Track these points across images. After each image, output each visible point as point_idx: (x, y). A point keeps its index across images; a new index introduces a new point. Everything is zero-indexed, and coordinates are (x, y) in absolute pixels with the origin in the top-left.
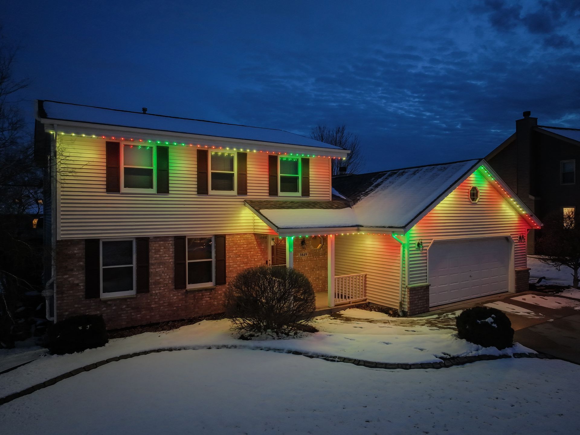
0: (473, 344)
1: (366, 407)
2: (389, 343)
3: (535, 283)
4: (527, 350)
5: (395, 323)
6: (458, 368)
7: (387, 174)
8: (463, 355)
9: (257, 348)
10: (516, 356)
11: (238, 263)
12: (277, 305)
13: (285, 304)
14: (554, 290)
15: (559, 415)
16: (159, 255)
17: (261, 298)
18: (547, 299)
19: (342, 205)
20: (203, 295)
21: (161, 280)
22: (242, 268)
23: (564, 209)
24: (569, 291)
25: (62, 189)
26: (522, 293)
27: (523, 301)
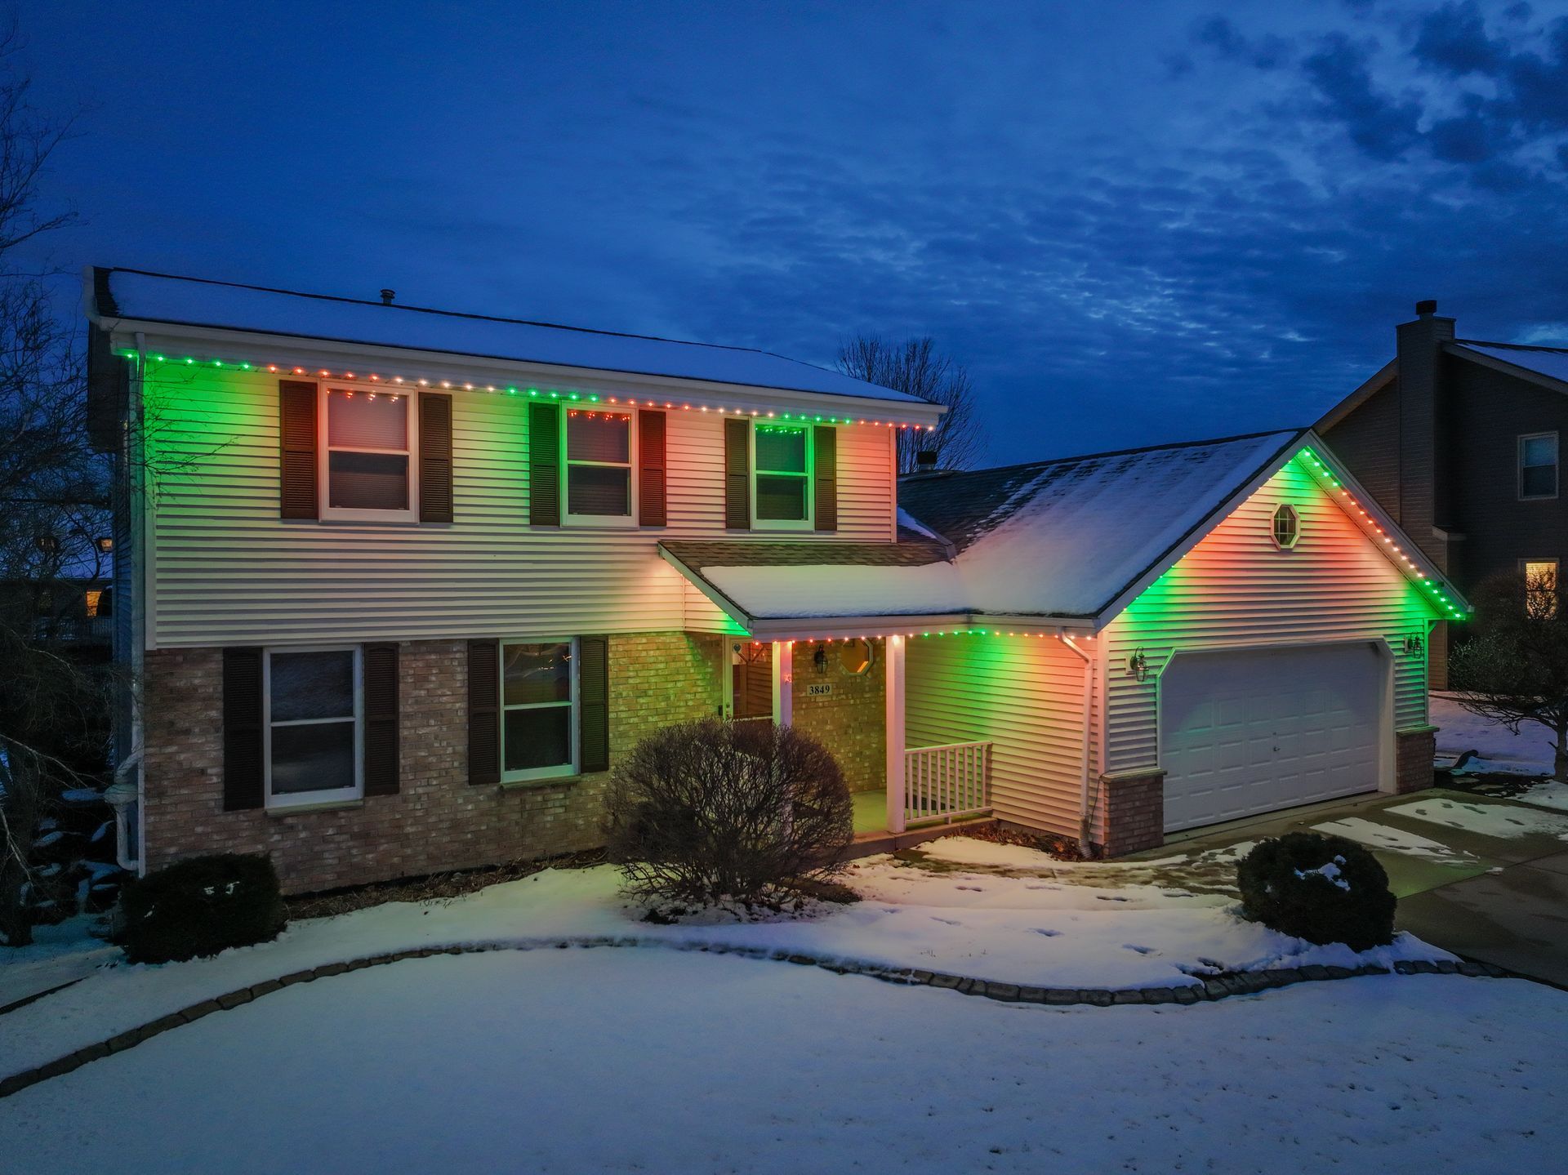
0: (1284, 935)
1: (991, 1110)
2: (1053, 933)
3: (1451, 768)
4: (1433, 952)
5: (1071, 877)
6: (1243, 1000)
7: (1048, 470)
8: (1255, 967)
9: (692, 946)
10: (1403, 970)
11: (642, 712)
12: (748, 828)
13: (768, 824)
14: (1502, 787)
15: (1525, 1134)
16: (425, 692)
17: (704, 809)
18: (1483, 810)
19: (924, 556)
20: (545, 801)
21: (433, 759)
22: (651, 727)
23: (1529, 566)
24: (1544, 789)
25: (161, 511)
26: (1415, 795)
27: (1420, 817)
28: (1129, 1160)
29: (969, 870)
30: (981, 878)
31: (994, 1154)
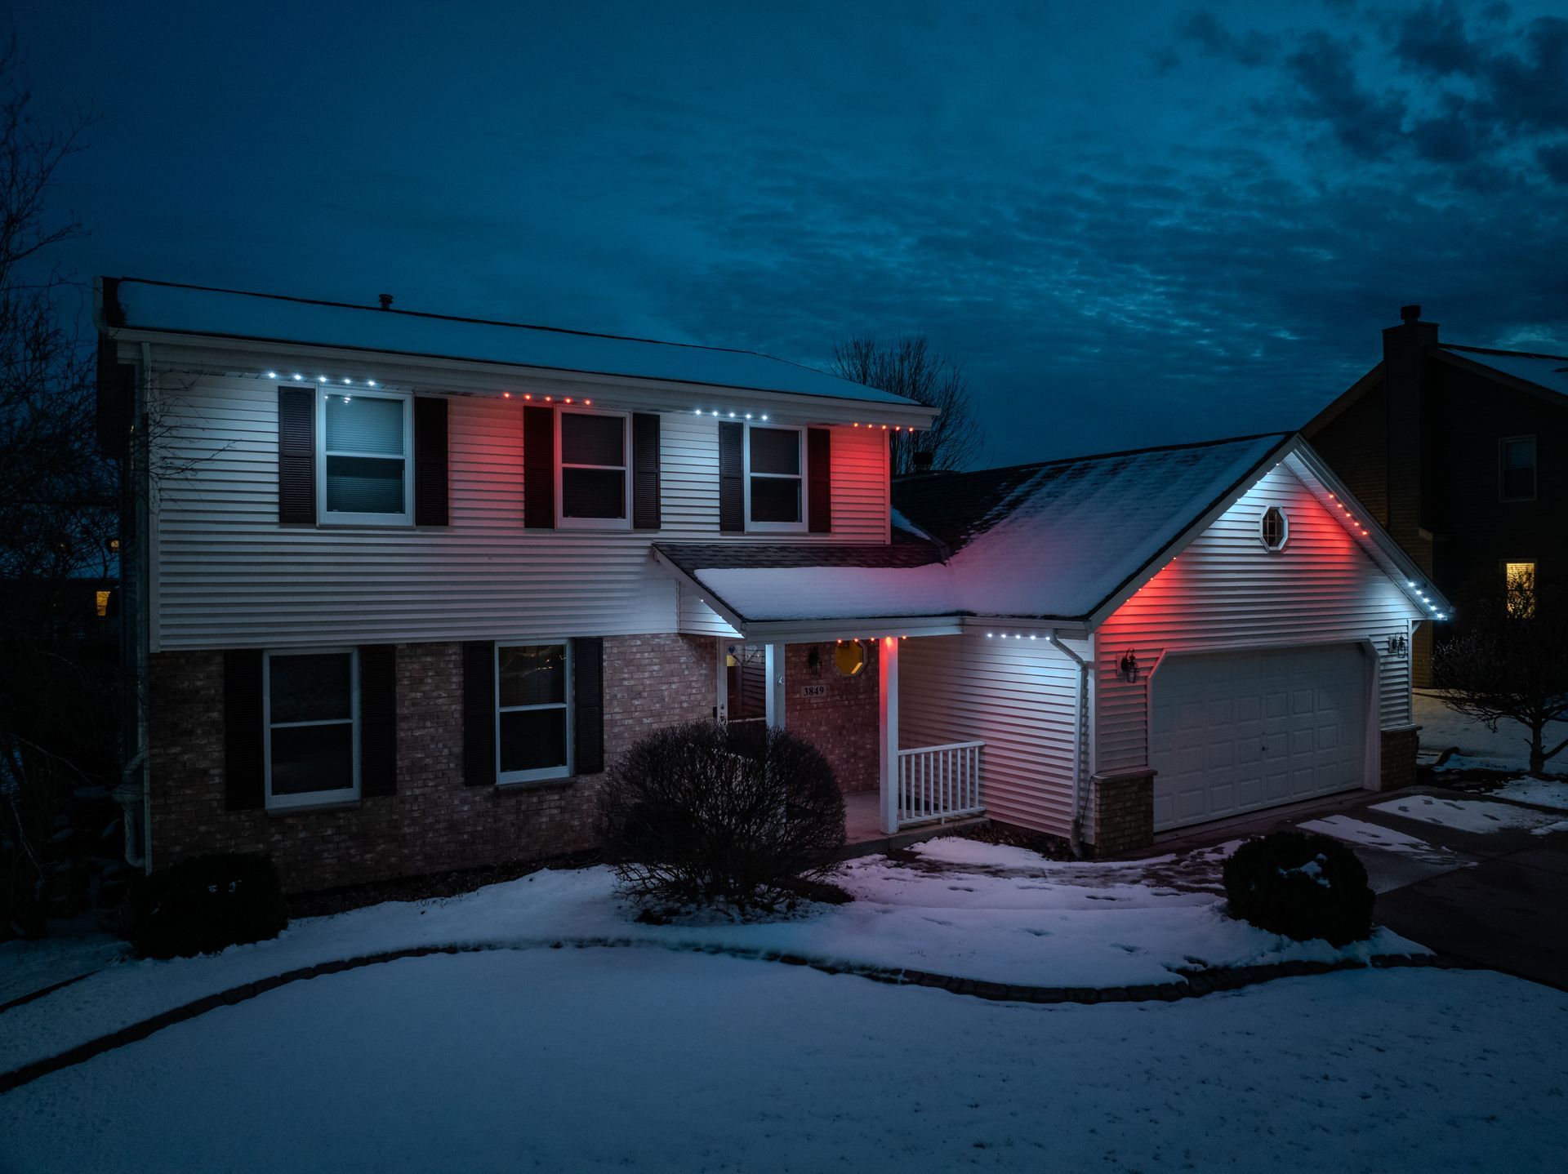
0: (1267, 933)
1: (976, 1106)
2: (1043, 932)
3: (1433, 765)
4: (1408, 947)
5: (1062, 877)
6: (1225, 997)
7: (1041, 472)
8: (1239, 964)
9: (684, 946)
10: (1380, 964)
11: (637, 714)
12: (742, 829)
13: (761, 826)
14: (1480, 783)
15: (1487, 1119)
16: (422, 694)
17: (697, 811)
18: (1462, 806)
19: (919, 557)
20: (540, 802)
21: (428, 761)
22: (646, 728)
23: (1509, 565)
24: (1519, 785)
25: (163, 516)
26: (1398, 792)
27: (1402, 813)
28: (1109, 1153)
29: (961, 870)
30: (973, 879)
31: (978, 1149)
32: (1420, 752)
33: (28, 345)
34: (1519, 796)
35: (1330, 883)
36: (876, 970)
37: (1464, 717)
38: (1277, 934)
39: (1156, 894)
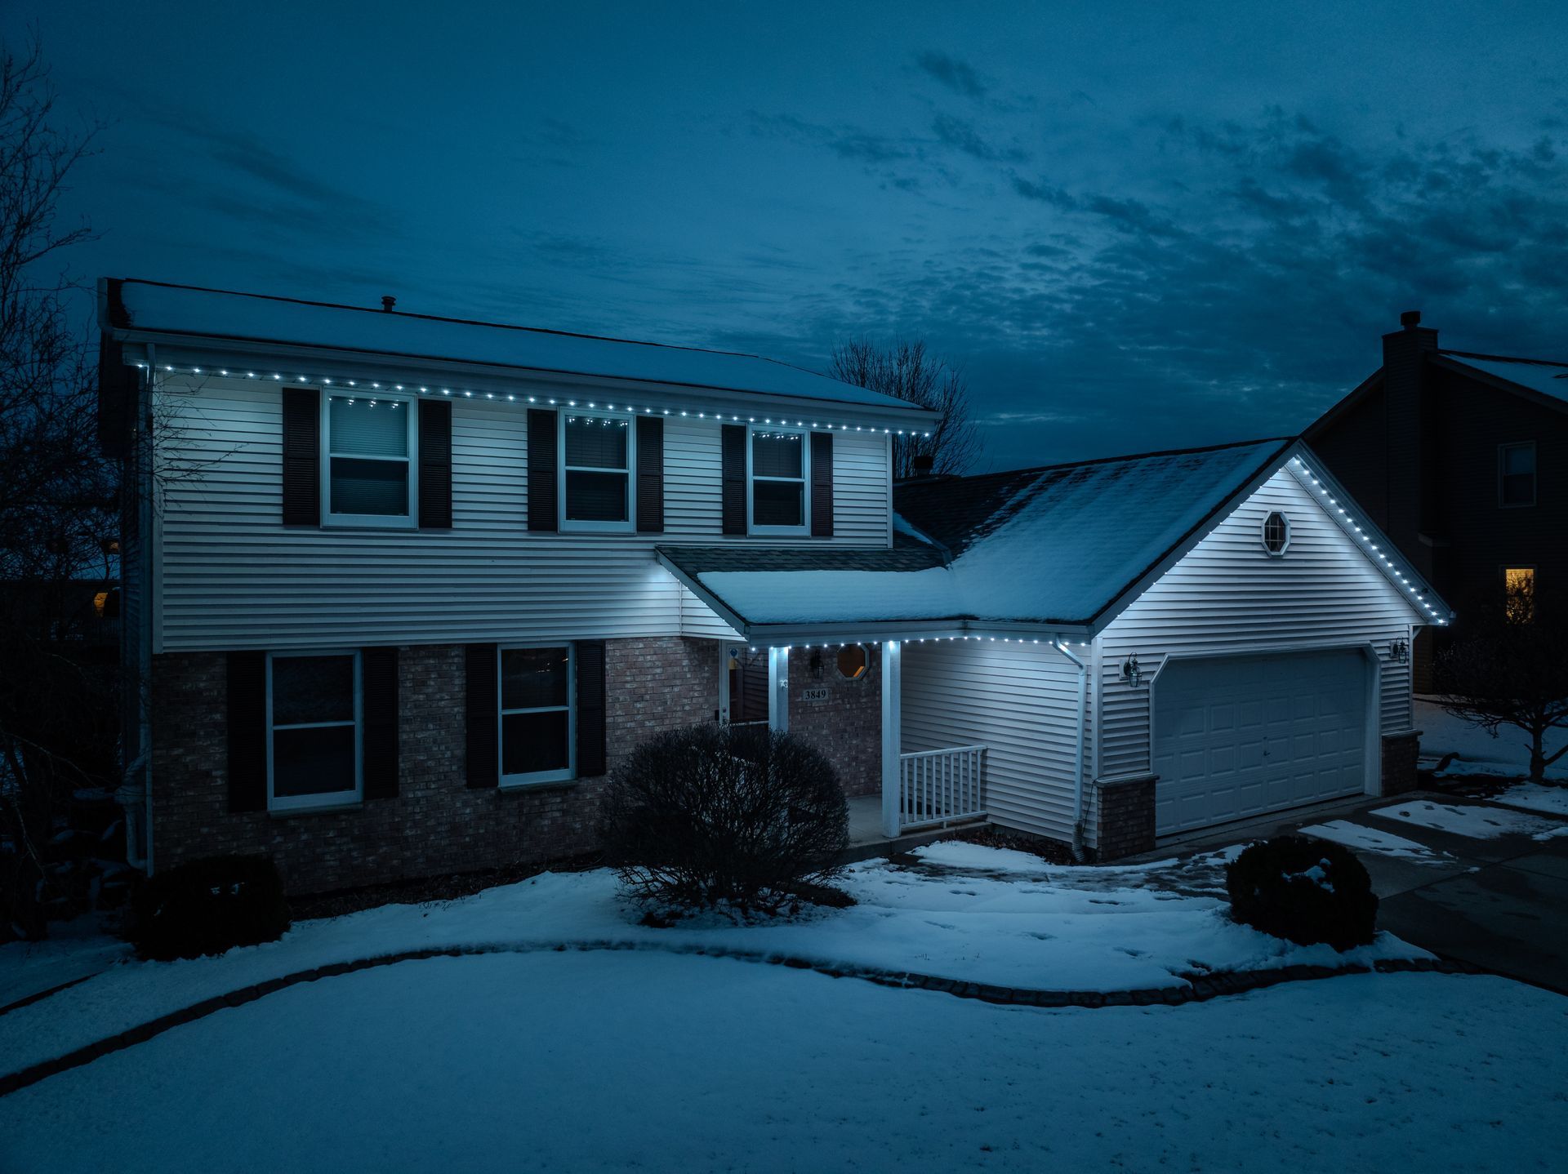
0: (1271, 936)
1: (982, 1110)
2: (1046, 936)
4: (1410, 951)
5: (1064, 881)
6: (1229, 1001)
8: (1243, 968)
9: (688, 949)
12: (745, 833)
13: (764, 829)
14: (1480, 788)
15: (1492, 1123)
17: (700, 814)
18: (1463, 812)
19: (922, 561)
20: (542, 805)
21: (430, 763)
22: (649, 731)
23: (1508, 571)
24: (1520, 790)
25: (168, 517)
26: (1399, 797)
27: (1403, 819)
28: (1116, 1157)
29: (963, 874)
30: (976, 883)
31: (985, 1152)
32: (1420, 757)
33: (35, 346)
34: (1519, 802)
35: (1334, 888)
36: (881, 974)
37: (1465, 722)
38: (1281, 938)
39: (1159, 899)
